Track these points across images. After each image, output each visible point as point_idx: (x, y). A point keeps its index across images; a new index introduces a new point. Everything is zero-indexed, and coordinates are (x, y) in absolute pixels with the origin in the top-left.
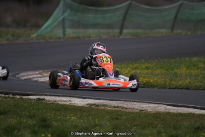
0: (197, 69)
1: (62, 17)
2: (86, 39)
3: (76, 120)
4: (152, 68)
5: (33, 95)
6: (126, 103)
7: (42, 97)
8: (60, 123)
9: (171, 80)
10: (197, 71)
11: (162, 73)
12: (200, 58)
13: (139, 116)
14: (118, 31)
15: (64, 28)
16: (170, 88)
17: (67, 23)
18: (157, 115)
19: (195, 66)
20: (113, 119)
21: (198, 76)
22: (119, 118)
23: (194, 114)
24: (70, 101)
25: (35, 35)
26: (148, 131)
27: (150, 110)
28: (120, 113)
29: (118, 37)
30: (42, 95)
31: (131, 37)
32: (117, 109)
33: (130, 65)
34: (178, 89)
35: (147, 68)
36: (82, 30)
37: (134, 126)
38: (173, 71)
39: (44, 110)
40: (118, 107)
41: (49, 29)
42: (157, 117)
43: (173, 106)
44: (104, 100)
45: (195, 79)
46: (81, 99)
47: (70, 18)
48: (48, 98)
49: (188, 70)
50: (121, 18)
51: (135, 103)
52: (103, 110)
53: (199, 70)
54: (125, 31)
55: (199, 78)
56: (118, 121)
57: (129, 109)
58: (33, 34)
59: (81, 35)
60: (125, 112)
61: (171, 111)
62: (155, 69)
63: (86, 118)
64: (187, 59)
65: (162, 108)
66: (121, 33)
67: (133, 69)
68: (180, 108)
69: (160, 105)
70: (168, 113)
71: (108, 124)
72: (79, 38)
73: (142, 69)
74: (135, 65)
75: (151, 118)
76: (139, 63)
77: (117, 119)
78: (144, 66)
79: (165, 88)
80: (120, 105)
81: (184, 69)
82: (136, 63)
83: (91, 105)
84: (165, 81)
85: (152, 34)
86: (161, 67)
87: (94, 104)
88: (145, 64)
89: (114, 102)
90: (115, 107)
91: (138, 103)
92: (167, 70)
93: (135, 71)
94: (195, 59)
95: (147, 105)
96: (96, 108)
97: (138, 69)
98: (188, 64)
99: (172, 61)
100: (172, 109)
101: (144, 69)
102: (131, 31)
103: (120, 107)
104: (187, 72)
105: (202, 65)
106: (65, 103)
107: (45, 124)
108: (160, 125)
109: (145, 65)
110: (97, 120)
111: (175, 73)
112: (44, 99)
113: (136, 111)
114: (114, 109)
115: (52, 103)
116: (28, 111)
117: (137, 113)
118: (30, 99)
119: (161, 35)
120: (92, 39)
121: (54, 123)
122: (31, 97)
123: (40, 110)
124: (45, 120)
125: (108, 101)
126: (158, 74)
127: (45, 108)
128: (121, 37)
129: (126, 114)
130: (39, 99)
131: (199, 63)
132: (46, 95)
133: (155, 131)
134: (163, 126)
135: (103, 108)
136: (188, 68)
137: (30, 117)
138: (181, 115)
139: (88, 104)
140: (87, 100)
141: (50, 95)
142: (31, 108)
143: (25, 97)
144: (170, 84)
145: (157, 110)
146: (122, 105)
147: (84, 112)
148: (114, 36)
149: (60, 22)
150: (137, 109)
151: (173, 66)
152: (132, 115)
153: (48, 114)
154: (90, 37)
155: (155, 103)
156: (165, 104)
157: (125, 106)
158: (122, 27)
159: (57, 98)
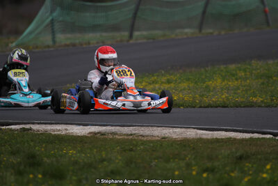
0: (237, 79)
1: (50, 18)
2: (84, 46)
3: (75, 154)
4: (176, 80)
5: (16, 124)
6: (143, 128)
7: (27, 126)
8: (54, 159)
9: (202, 96)
10: (236, 82)
11: (189, 87)
12: (240, 65)
13: (161, 145)
14: (126, 34)
15: (53, 33)
16: (201, 107)
17: (57, 26)
18: (185, 143)
19: (233, 75)
20: (125, 151)
21: (238, 88)
22: (134, 148)
23: (235, 139)
24: (66, 130)
25: (14, 44)
26: (173, 164)
27: (175, 136)
28: (134, 142)
29: (128, 41)
30: (29, 123)
31: (145, 41)
32: (131, 137)
33: (145, 79)
34: (212, 107)
35: (169, 82)
36: (78, 35)
37: (155, 159)
38: (204, 83)
39: (32, 144)
40: (131, 135)
41: (33, 36)
42: (185, 146)
43: (206, 129)
44: (112, 126)
45: (235, 93)
46: (81, 127)
47: (61, 19)
48: (35, 127)
49: (224, 81)
50: (131, 16)
51: (155, 128)
52: (111, 139)
53: (240, 80)
54: (136, 34)
55: (239, 91)
56: (133, 153)
57: (147, 136)
58: (12, 43)
59: (77, 41)
60: (141, 140)
61: (204, 137)
62: (180, 83)
63: (89, 151)
64: (222, 67)
65: (192, 133)
66: (131, 36)
67: (150, 84)
68: (216, 132)
69: (189, 130)
70: (200, 140)
71: (120, 158)
72: (74, 45)
73: (162, 83)
74: (153, 78)
75: (177, 147)
76: (158, 76)
77: (131, 150)
78: (164, 79)
79: (194, 107)
80: (134, 132)
81: (219, 81)
82: (153, 76)
83: (95, 134)
84: (194, 98)
85: (173, 36)
86: (188, 80)
87: (98, 133)
88: (165, 76)
89: (126, 128)
90: (127, 135)
91: (159, 128)
92: (196, 83)
93: (152, 86)
94: (232, 67)
95: (171, 130)
96: (102, 137)
97: (156, 83)
98: (224, 74)
99: (203, 70)
100: (205, 134)
101: (165, 83)
102: (145, 33)
103: (134, 134)
104: (223, 83)
105: (243, 74)
106: (59, 133)
107: (33, 161)
108: (189, 156)
109: (166, 78)
110: (103, 153)
111: (207, 87)
112: (31, 129)
113: (157, 138)
114: (126, 137)
115: (41, 134)
116: (10, 145)
117: (158, 141)
118: (11, 130)
119: (185, 37)
120: (92, 46)
121: (45, 159)
122: (13, 127)
123: (26, 144)
124: (33, 156)
125: (118, 128)
126: (184, 89)
127: (32, 141)
128: (131, 42)
129: (143, 143)
130: (24, 129)
131: (238, 72)
132: (33, 123)
133: (182, 164)
134: (193, 157)
135: (111, 137)
136: (224, 79)
137: (13, 153)
138: (217, 140)
139: (90, 133)
140: (89, 127)
141: (38, 124)
142: (13, 141)
143: (4, 127)
144: (200, 101)
145: (184, 136)
146: (137, 132)
147: (86, 143)
148: (121, 41)
149: (47, 25)
150: (158, 136)
151: (204, 77)
152: (152, 145)
153: (37, 148)
154: (89, 43)
155: (181, 128)
156: (194, 128)
157: (141, 133)
158: (132, 29)
159: (49, 127)
